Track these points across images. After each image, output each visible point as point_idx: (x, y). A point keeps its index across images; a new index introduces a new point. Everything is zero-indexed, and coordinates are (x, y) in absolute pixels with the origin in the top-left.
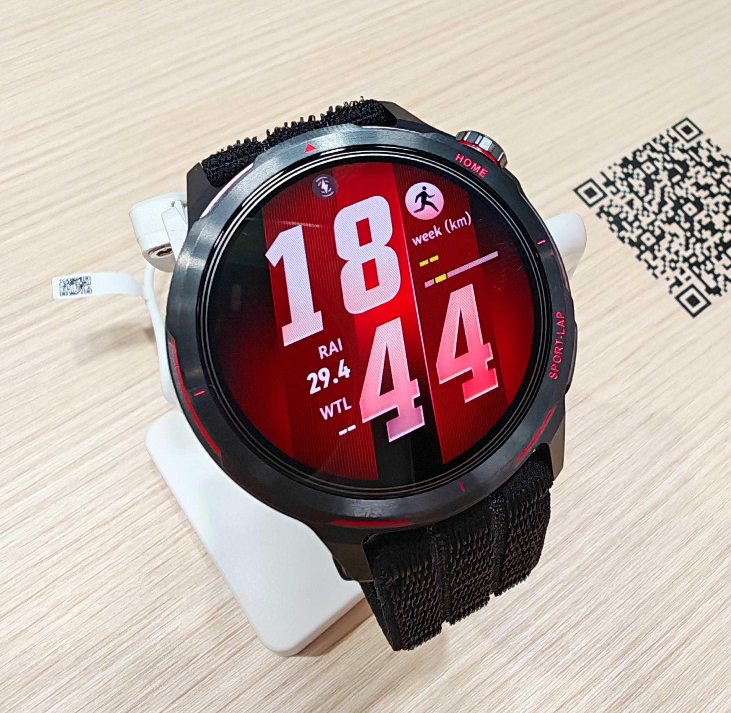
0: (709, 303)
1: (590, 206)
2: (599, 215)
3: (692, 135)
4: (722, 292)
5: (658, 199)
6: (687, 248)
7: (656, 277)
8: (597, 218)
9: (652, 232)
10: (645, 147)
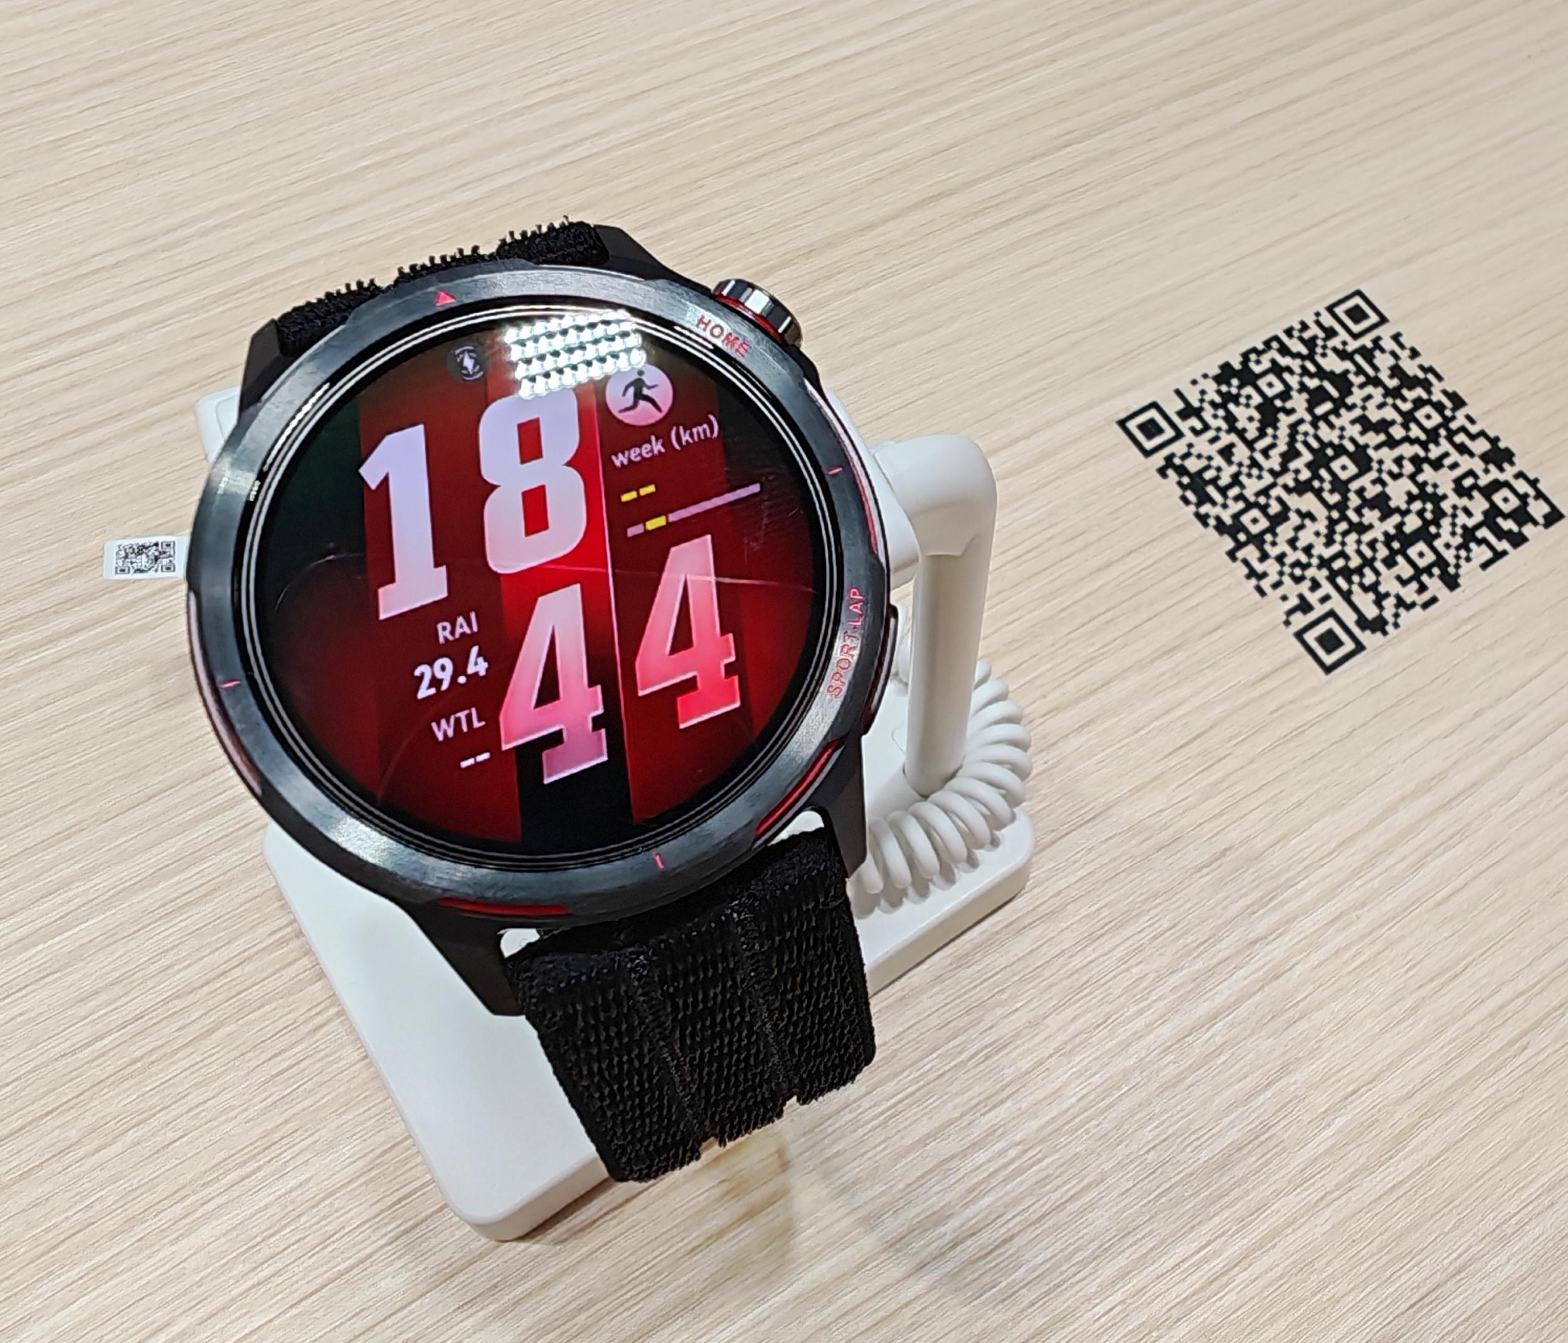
0: (1360, 647)
1: (1147, 453)
2: (1162, 472)
3: (1365, 324)
4: (1389, 628)
5: (1282, 447)
6: (1329, 542)
7: (1261, 591)
8: (1158, 477)
9: (1264, 509)
10: (1267, 344)
